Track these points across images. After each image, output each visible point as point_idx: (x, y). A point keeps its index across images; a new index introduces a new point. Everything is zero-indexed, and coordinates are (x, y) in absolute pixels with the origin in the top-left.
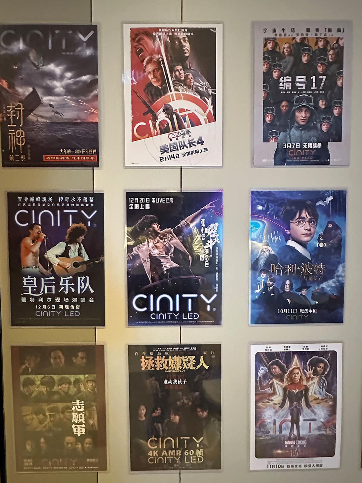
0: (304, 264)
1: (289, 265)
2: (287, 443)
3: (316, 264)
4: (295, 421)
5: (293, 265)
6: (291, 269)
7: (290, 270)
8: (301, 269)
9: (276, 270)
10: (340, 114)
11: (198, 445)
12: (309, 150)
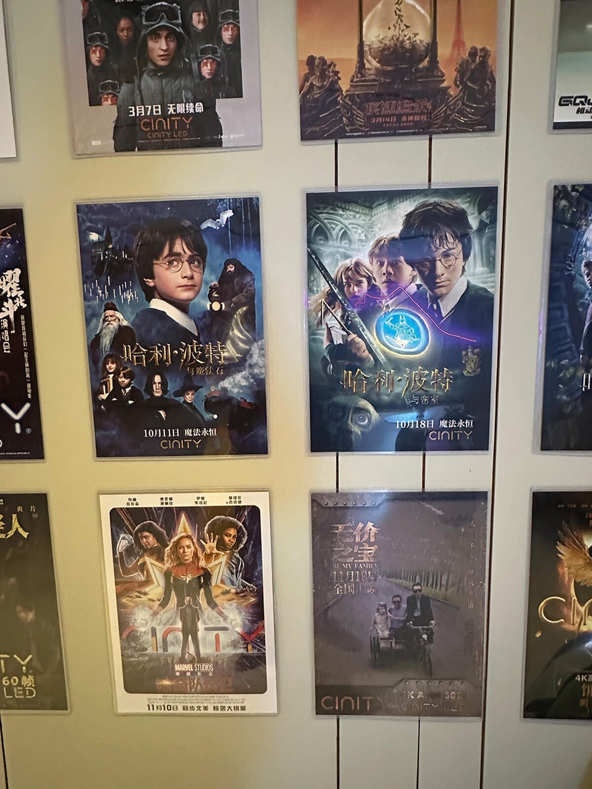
0: (185, 344)
1: (158, 346)
2: (178, 668)
3: (208, 344)
4: (190, 630)
5: (164, 347)
6: (162, 353)
7: (158, 355)
8: (180, 354)
9: (135, 356)
10: (237, 39)
11: (24, 668)
12: (179, 118)
